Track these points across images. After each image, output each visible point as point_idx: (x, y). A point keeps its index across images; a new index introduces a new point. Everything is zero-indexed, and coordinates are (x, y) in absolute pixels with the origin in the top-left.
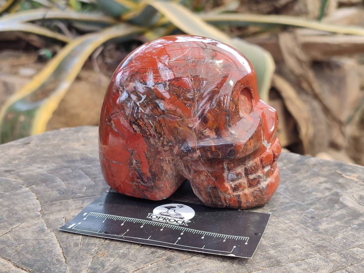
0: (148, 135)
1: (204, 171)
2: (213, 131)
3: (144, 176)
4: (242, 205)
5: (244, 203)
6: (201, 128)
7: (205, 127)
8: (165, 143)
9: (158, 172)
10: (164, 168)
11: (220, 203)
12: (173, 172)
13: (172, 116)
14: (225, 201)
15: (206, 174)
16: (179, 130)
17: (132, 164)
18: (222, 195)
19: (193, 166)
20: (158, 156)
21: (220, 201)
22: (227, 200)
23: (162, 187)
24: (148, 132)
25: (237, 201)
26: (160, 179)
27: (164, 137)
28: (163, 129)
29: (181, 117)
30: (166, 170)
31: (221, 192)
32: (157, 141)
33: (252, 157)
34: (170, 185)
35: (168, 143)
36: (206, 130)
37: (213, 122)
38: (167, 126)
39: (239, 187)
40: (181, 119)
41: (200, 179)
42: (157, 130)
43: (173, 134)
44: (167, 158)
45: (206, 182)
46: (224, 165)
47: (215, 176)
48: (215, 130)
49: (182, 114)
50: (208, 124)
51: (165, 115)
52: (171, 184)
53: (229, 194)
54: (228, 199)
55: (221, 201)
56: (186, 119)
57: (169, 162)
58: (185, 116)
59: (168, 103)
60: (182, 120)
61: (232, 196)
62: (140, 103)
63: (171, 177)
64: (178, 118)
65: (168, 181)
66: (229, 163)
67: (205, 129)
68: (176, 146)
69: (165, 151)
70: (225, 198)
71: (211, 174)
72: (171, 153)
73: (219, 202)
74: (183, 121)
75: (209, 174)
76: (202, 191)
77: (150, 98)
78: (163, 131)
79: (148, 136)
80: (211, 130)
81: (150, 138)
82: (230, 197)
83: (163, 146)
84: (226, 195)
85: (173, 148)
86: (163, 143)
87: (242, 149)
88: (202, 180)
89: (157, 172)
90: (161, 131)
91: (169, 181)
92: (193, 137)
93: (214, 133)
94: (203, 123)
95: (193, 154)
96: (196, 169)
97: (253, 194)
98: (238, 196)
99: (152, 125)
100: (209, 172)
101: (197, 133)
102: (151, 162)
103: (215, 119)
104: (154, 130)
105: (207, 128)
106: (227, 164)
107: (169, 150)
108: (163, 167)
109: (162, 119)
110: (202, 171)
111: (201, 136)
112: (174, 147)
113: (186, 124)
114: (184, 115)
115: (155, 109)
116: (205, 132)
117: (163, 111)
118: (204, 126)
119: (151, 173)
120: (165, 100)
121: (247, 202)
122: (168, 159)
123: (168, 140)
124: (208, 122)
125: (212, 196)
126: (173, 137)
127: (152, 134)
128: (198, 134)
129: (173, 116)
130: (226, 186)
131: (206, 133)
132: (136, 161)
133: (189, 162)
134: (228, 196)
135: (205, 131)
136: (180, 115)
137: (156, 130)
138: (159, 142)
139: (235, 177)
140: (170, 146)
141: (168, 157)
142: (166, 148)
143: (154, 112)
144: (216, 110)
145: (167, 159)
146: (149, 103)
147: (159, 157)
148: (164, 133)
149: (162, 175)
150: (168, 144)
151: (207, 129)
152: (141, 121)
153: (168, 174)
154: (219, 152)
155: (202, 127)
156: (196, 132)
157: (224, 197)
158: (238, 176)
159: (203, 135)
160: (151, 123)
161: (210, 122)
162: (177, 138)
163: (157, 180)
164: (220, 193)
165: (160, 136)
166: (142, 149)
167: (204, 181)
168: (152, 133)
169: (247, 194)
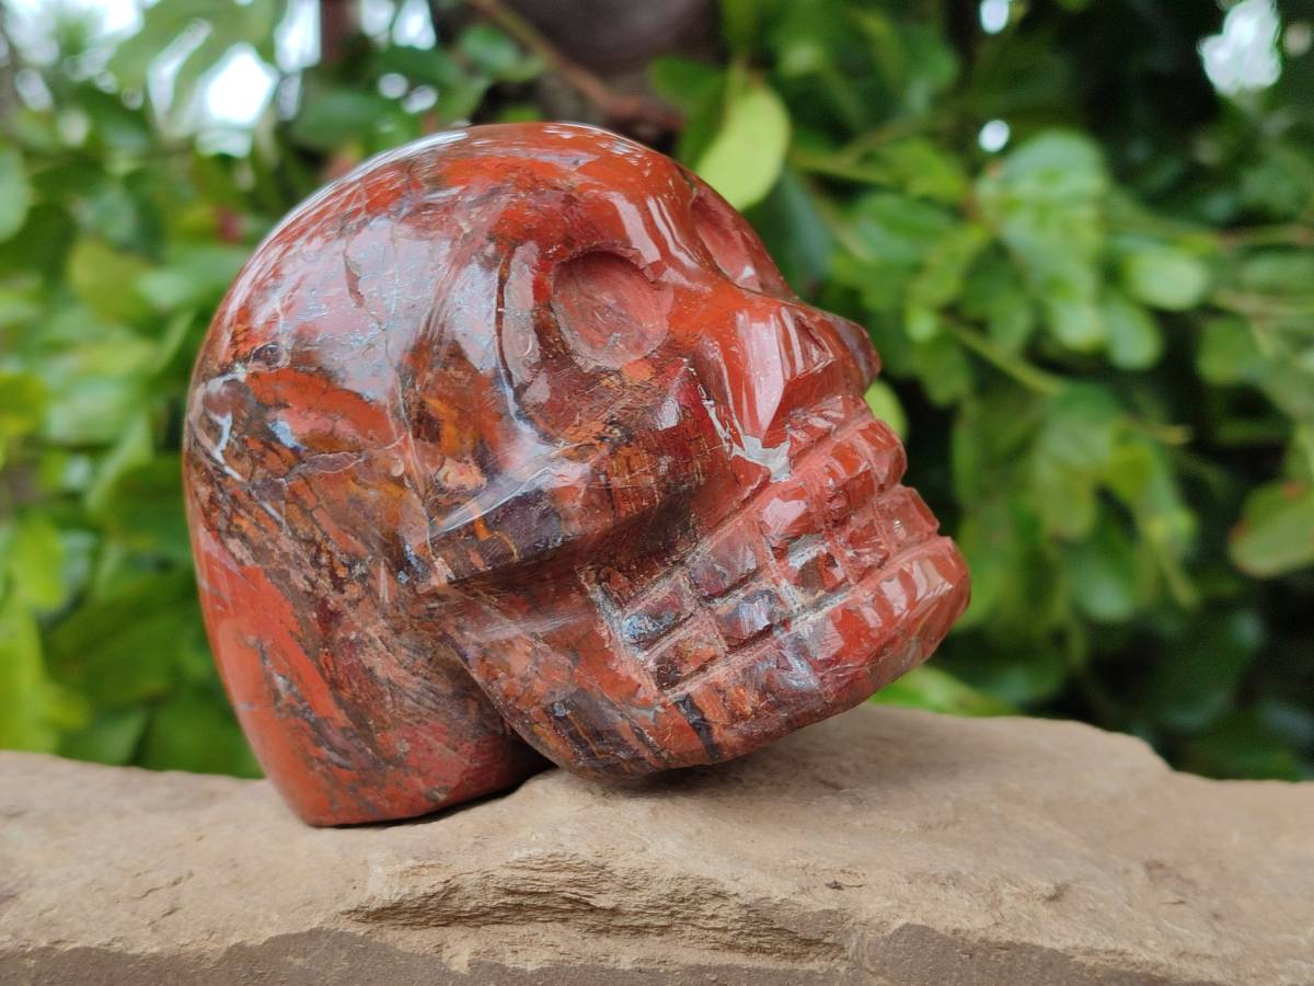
0: (280, 563)
1: (517, 637)
2: (467, 462)
3: (329, 727)
4: (717, 739)
5: (725, 727)
6: (428, 465)
7: (439, 457)
8: (342, 573)
9: (364, 697)
10: (379, 672)
11: (622, 755)
12: (429, 684)
13: (327, 460)
14: (641, 737)
15: (529, 649)
16: (369, 505)
17: (277, 696)
18: (619, 718)
19: (467, 633)
20: (339, 630)
21: (619, 744)
22: (646, 731)
23: (405, 754)
24: (273, 551)
25: (690, 728)
26: (385, 722)
27: (329, 552)
28: (314, 521)
29: (360, 451)
30: (390, 681)
31: (612, 705)
32: (312, 574)
33: (699, 522)
34: (446, 738)
35: (350, 567)
36: (446, 468)
37: (456, 425)
38: (322, 502)
39: (681, 665)
40: (361, 460)
41: (512, 677)
42: (297, 530)
43: (354, 528)
44: (370, 631)
45: (538, 680)
46: (589, 588)
47: (568, 646)
48: (473, 456)
49: (359, 437)
50: (445, 442)
51: (304, 462)
52: (447, 733)
53: (647, 705)
54: (647, 727)
55: (622, 744)
56: (377, 453)
57: (383, 643)
58: (372, 439)
59: (299, 412)
60: (365, 462)
61: (660, 709)
62: (222, 452)
63: (428, 702)
64: (350, 460)
65: (426, 724)
66: (601, 575)
67: (442, 465)
68: (378, 571)
69: (355, 603)
70: (633, 727)
71: (546, 642)
72: (376, 607)
73: (616, 751)
74: (369, 463)
75: (540, 645)
76: (537, 723)
77: (243, 420)
78: (318, 525)
79: (281, 567)
80: (459, 461)
81: (288, 574)
82: (651, 715)
83: (338, 584)
84: (634, 711)
85: (371, 581)
86: (333, 574)
87: (581, 495)
88: (522, 679)
89: (360, 697)
90: (312, 529)
91: (431, 722)
92: (415, 514)
93: (475, 469)
94: (427, 443)
95: (429, 577)
96: (483, 641)
97: (750, 677)
98: (684, 702)
99: (278, 517)
100: (537, 638)
101: (422, 491)
102: (327, 666)
103: (461, 411)
104: (290, 534)
105: (444, 459)
106: (599, 582)
107: (364, 597)
108: (370, 670)
109: (302, 481)
110: (509, 642)
111: (436, 500)
112: (374, 579)
113: (384, 471)
114: (365, 440)
115: (270, 454)
116: (445, 478)
117: (294, 450)
118: (434, 454)
119: (345, 708)
120: (288, 407)
121: (736, 716)
122: (376, 632)
123: (345, 556)
124: (441, 432)
125: (581, 733)
126: (356, 538)
127: (287, 553)
128: (427, 491)
129: (331, 456)
130: (623, 675)
131: (450, 478)
132: (284, 677)
133: (442, 617)
134: (644, 713)
135: (442, 474)
136: (354, 442)
137: (294, 532)
138: (319, 575)
139: (650, 627)
140: (363, 577)
141: (374, 623)
142: (353, 591)
143: (268, 464)
144: (453, 373)
145: (373, 635)
146: (246, 437)
147: (342, 635)
148: (324, 534)
149: (382, 706)
150: (350, 571)
151: (448, 461)
152: (242, 517)
153: (408, 692)
154: (505, 538)
155: (429, 461)
156: (417, 488)
157: (627, 723)
158: (662, 617)
159: (442, 490)
160: (273, 512)
161: (448, 430)
162: (370, 537)
163: (378, 729)
164: (610, 711)
165: (313, 550)
166: (281, 622)
167: (529, 680)
168: (286, 549)
169: (723, 686)
